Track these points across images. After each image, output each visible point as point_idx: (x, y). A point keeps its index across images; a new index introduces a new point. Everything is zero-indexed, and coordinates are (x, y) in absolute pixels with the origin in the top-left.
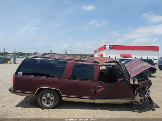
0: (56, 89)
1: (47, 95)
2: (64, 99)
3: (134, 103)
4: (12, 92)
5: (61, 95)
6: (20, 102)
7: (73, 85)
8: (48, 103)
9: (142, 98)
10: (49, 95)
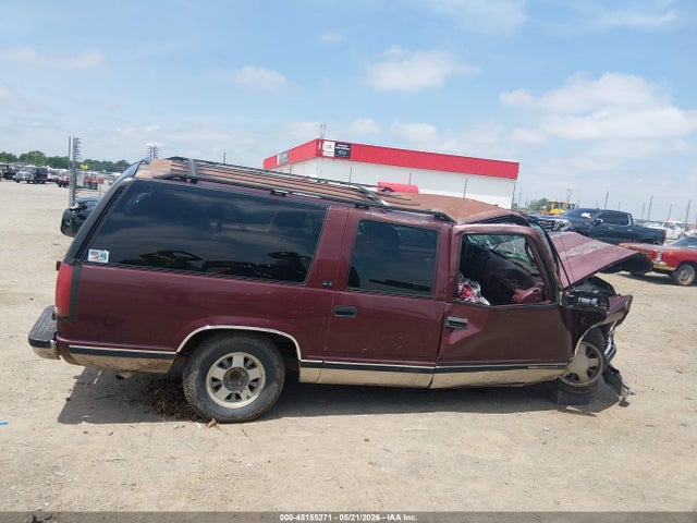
0: (279, 333)
1: (230, 359)
2: (308, 375)
3: (566, 381)
4: (52, 350)
5: (300, 358)
6: (68, 399)
7: (352, 314)
8: (233, 397)
9: (594, 362)
10: (238, 360)
